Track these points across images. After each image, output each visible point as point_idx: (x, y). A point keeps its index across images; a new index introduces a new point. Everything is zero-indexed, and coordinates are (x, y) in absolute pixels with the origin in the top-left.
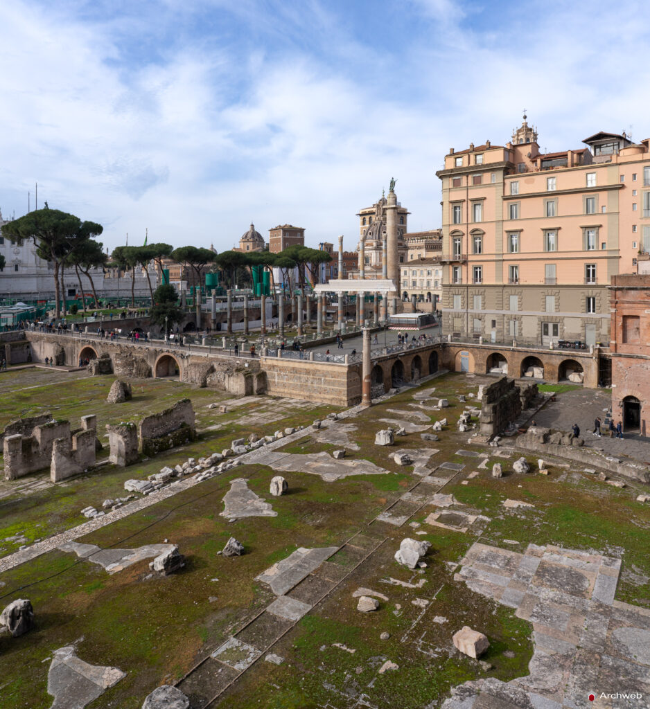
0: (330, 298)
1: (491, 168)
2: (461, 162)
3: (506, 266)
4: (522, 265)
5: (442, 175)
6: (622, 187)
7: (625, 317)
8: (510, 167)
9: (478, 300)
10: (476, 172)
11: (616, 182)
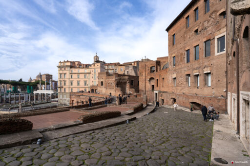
0: (37, 94)
1: (67, 66)
2: (62, 64)
3: (70, 88)
4: (73, 88)
5: (59, 67)
6: (90, 73)
7: (73, 101)
8: (71, 67)
9: (65, 96)
10: (65, 67)
11: (89, 72)
